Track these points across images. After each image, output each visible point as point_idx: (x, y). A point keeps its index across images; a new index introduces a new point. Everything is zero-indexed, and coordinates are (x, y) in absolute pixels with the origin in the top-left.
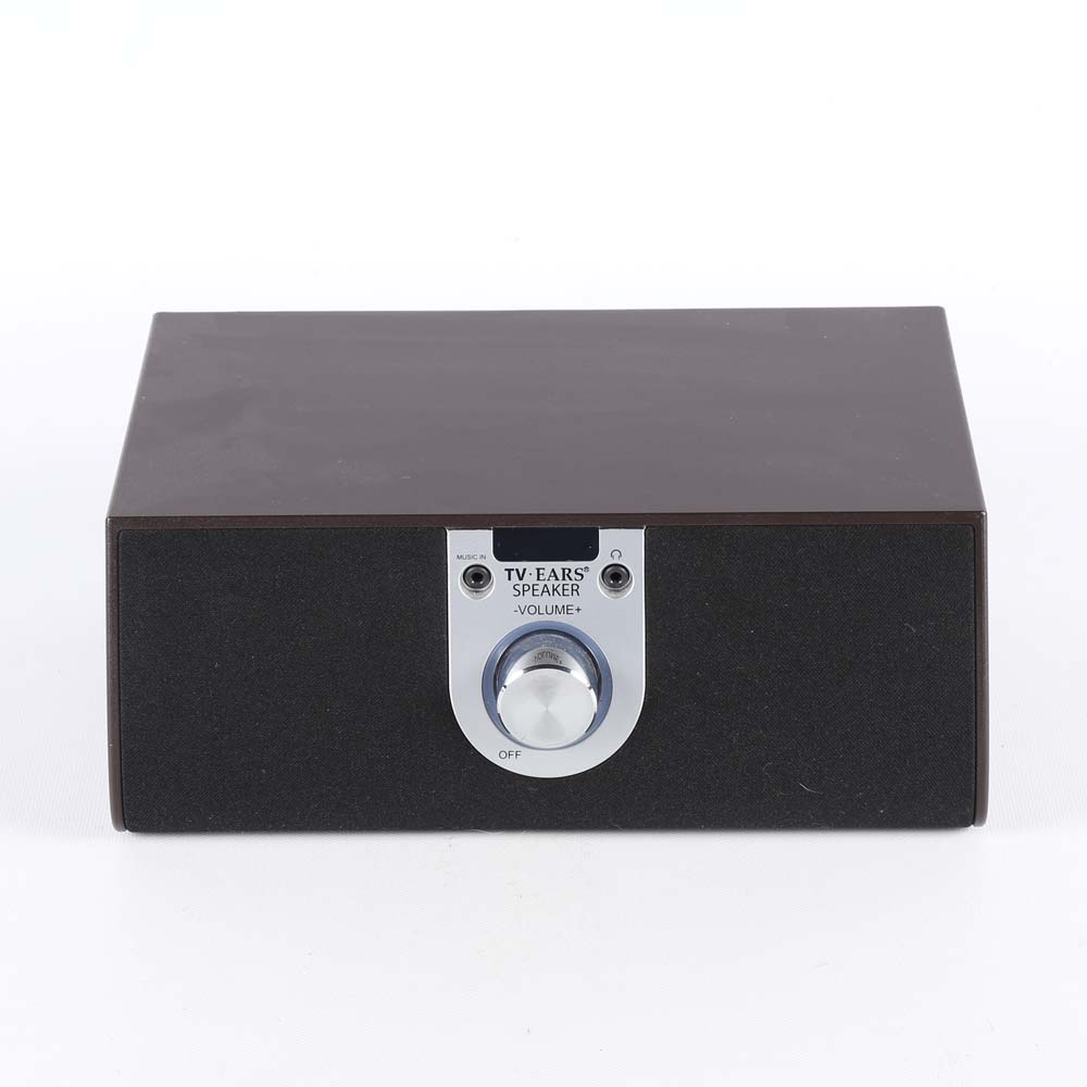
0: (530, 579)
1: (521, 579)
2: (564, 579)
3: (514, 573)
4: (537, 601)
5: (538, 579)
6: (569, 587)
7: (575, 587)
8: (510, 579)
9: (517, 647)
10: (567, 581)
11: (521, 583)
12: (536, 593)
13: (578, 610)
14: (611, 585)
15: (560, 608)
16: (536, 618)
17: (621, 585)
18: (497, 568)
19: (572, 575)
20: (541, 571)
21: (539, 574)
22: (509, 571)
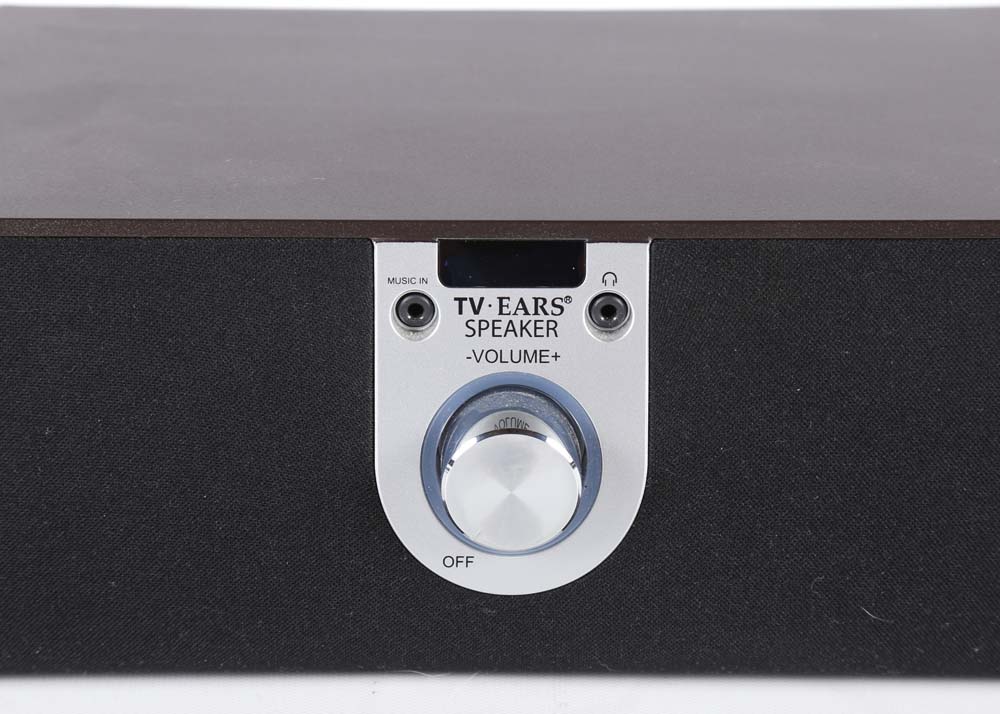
0: (489, 313)
1: (476, 312)
2: (536, 313)
3: (467, 305)
4: (497, 344)
5: (501, 313)
6: (543, 325)
7: (552, 325)
8: (461, 312)
9: (470, 408)
10: (542, 316)
11: (477, 318)
12: (497, 332)
13: (556, 356)
14: (601, 324)
15: (530, 354)
16: (498, 368)
17: (616, 323)
18: (443, 297)
19: (548, 307)
20: (505, 302)
21: (501, 306)
22: (460, 300)
